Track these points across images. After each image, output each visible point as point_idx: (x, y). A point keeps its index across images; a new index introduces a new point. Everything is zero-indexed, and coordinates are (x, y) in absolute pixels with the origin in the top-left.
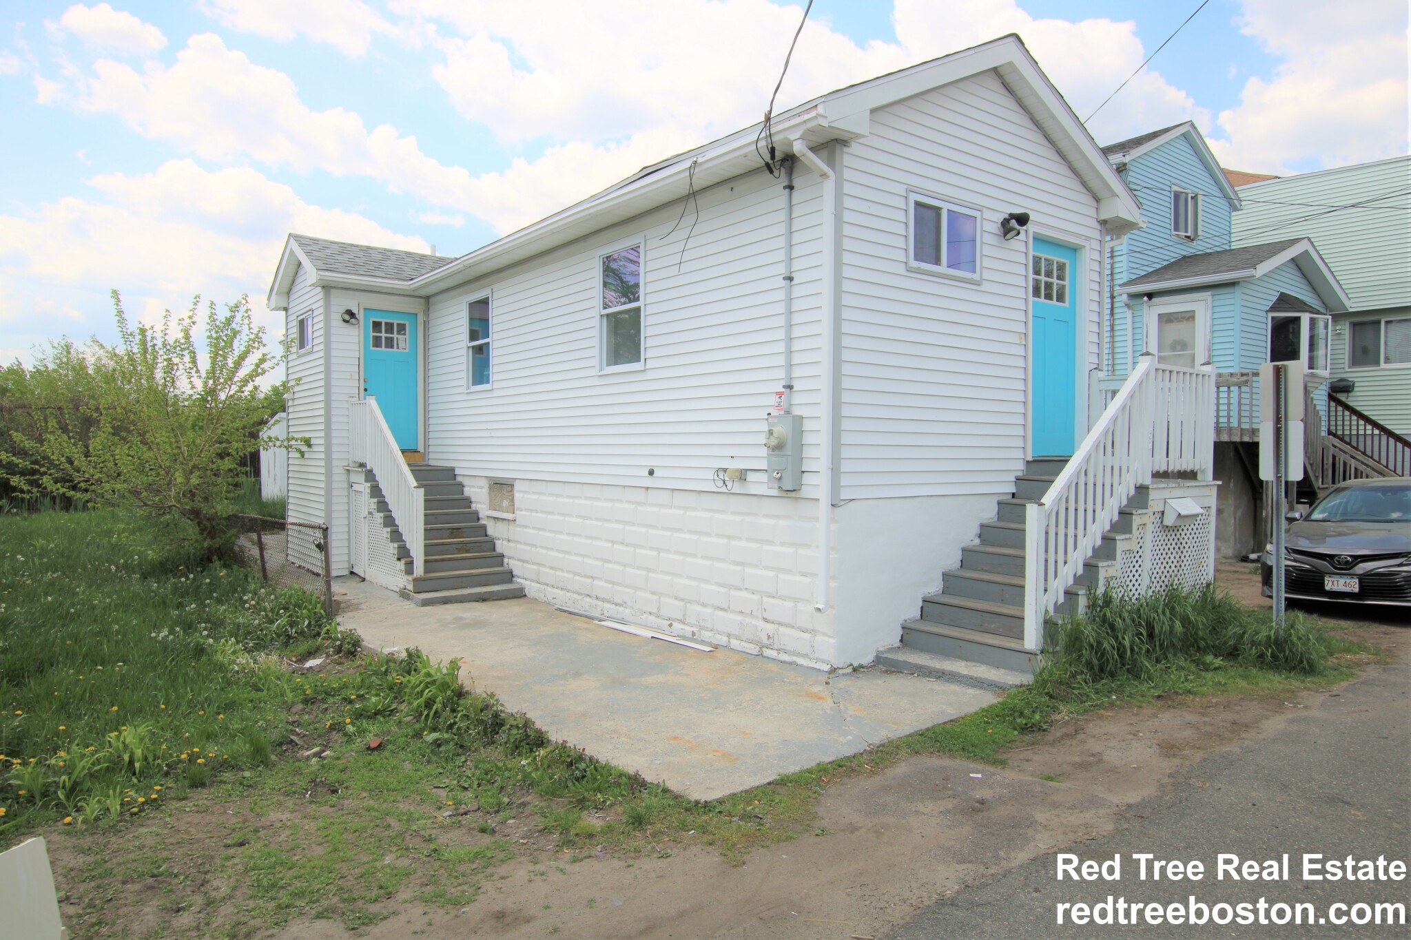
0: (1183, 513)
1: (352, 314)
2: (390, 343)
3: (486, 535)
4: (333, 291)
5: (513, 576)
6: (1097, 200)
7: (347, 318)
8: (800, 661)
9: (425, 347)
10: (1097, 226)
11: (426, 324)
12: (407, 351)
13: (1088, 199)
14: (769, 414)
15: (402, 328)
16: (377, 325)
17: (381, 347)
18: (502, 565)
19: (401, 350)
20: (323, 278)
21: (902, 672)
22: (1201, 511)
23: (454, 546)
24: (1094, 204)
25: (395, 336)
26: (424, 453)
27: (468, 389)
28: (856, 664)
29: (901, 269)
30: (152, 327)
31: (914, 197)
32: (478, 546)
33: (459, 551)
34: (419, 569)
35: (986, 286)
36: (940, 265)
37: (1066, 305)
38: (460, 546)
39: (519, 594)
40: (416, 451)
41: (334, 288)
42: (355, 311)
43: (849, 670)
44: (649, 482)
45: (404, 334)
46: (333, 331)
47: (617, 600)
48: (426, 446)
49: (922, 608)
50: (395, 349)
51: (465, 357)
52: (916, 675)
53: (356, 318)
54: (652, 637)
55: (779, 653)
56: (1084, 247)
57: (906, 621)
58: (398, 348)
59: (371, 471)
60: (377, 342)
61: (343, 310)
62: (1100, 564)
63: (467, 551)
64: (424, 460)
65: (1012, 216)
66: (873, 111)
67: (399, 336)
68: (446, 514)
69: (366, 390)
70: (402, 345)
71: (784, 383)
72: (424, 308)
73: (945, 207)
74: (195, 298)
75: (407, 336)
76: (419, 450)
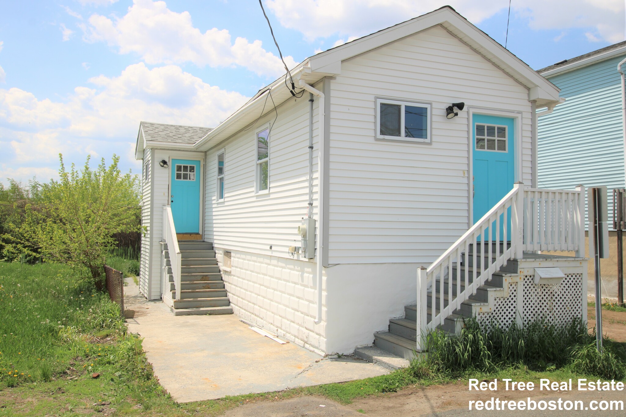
0: (542, 277)
1: (164, 162)
2: (185, 177)
3: (222, 280)
4: (156, 151)
5: (230, 302)
6: (529, 89)
7: (162, 164)
8: (316, 350)
9: (204, 178)
10: (530, 104)
11: (205, 166)
12: (195, 180)
13: (521, 89)
14: (303, 218)
15: (192, 169)
16: (179, 168)
17: (181, 179)
18: (226, 296)
19: (191, 180)
20: (149, 145)
21: (363, 360)
22: (564, 276)
23: (201, 285)
24: (526, 91)
25: (188, 173)
26: (202, 235)
27: (218, 201)
28: (340, 354)
29: (372, 140)
30: (77, 171)
31: (379, 101)
32: (215, 286)
33: (204, 288)
34: (178, 296)
35: (434, 145)
36: (400, 136)
37: (507, 151)
38: (204, 285)
39: (231, 312)
40: (198, 234)
41: (157, 149)
42: (167, 160)
43: (336, 356)
44: (269, 253)
45: (194, 172)
46: (156, 171)
47: (261, 316)
48: (204, 231)
49: (389, 326)
50: (188, 180)
51: (216, 185)
52: (367, 361)
53: (167, 165)
54: (266, 336)
55: (310, 346)
56: (518, 117)
57: (378, 332)
58: (190, 179)
59: (167, 244)
60: (179, 176)
61: (161, 160)
62: (473, 304)
63: (209, 288)
64: (202, 239)
65: (454, 105)
66: (343, 61)
67: (191, 173)
68: (202, 268)
69: (172, 201)
70: (192, 177)
71: (308, 202)
72: (204, 157)
73: (403, 105)
74: (88, 157)
75: (195, 173)
76: (200, 233)
